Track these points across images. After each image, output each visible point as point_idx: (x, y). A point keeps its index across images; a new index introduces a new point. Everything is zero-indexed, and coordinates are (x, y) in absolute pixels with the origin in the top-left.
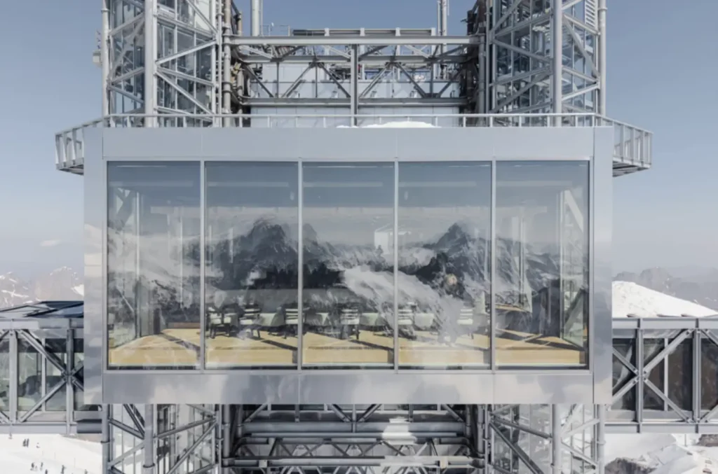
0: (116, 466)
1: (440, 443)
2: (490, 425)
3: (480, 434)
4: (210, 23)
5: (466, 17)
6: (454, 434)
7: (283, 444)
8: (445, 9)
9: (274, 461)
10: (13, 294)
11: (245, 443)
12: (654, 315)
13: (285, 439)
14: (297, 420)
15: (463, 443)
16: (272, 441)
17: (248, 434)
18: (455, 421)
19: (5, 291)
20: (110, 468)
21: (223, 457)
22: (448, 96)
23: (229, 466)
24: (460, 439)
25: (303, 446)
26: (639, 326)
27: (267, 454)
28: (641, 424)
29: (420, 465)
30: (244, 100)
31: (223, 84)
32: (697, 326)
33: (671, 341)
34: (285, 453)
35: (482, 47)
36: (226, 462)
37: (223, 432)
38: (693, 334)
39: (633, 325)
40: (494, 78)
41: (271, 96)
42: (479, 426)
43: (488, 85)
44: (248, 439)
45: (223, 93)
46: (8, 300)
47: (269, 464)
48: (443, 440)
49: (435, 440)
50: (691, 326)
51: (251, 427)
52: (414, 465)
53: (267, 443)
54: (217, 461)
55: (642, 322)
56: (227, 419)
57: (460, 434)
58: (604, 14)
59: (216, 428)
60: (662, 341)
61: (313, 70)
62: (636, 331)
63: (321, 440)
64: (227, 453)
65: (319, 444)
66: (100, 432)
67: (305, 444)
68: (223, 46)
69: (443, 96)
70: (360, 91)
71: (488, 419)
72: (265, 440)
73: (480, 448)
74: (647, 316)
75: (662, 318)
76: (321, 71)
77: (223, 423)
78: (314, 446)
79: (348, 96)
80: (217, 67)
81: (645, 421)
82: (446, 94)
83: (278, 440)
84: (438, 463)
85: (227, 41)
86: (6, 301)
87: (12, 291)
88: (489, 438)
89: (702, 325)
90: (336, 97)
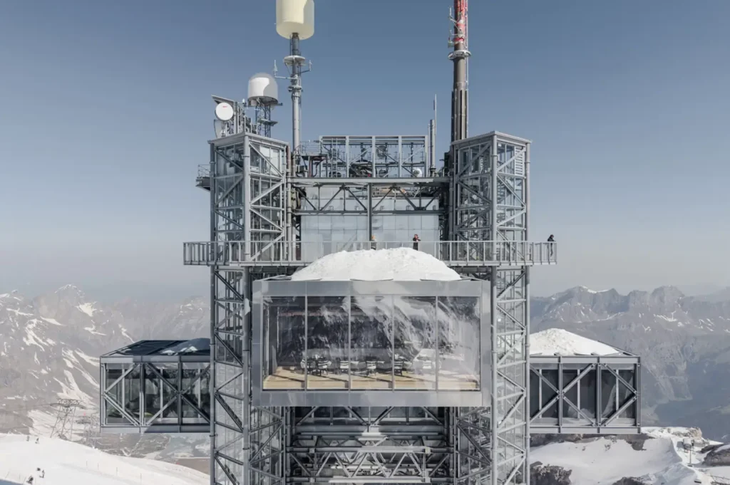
0: (220, 452)
1: (427, 439)
2: (457, 426)
3: (451, 431)
4: (279, 171)
5: (443, 157)
6: (437, 434)
7: (323, 440)
8: (433, 130)
9: (319, 449)
10: (17, 312)
11: (297, 439)
12: (572, 354)
13: (324, 437)
14: (332, 424)
15: (442, 440)
16: (315, 438)
17: (299, 434)
18: (437, 424)
19: (9, 309)
20: (215, 452)
21: (286, 446)
22: (432, 209)
23: (290, 452)
24: (440, 437)
25: (335, 441)
26: (559, 361)
27: (314, 445)
28: (561, 427)
29: (412, 451)
30: (296, 211)
31: (287, 208)
32: (598, 361)
33: (581, 371)
34: (325, 445)
35: (451, 184)
36: (288, 450)
37: (286, 430)
38: (597, 366)
39: (556, 360)
40: (458, 205)
41: (315, 209)
42: (451, 427)
43: (455, 209)
44: (299, 437)
45: (287, 213)
46: (13, 318)
47: (316, 451)
48: (429, 437)
49: (424, 437)
50: (594, 361)
51: (301, 429)
52: (409, 451)
53: (312, 439)
54: (282, 449)
55: (561, 359)
56: (289, 422)
57: (440, 433)
58: (528, 165)
59: (282, 428)
60: (576, 371)
61: (342, 191)
62: (558, 364)
63: (348, 437)
64: (288, 444)
65: (347, 440)
66: (209, 432)
67: (337, 439)
68: (287, 183)
69: (428, 209)
70: (373, 205)
71: (456, 422)
72: (310, 437)
73: (451, 441)
74: (567, 354)
75: (578, 356)
76: (347, 192)
77: (286, 424)
78: (342, 441)
79: (365, 209)
80: (283, 196)
81: (564, 425)
82: (430, 208)
83: (319, 437)
84: (424, 451)
85: (289, 180)
86: (11, 319)
87: (17, 309)
88: (457, 434)
89: (602, 361)
90: (358, 209)
